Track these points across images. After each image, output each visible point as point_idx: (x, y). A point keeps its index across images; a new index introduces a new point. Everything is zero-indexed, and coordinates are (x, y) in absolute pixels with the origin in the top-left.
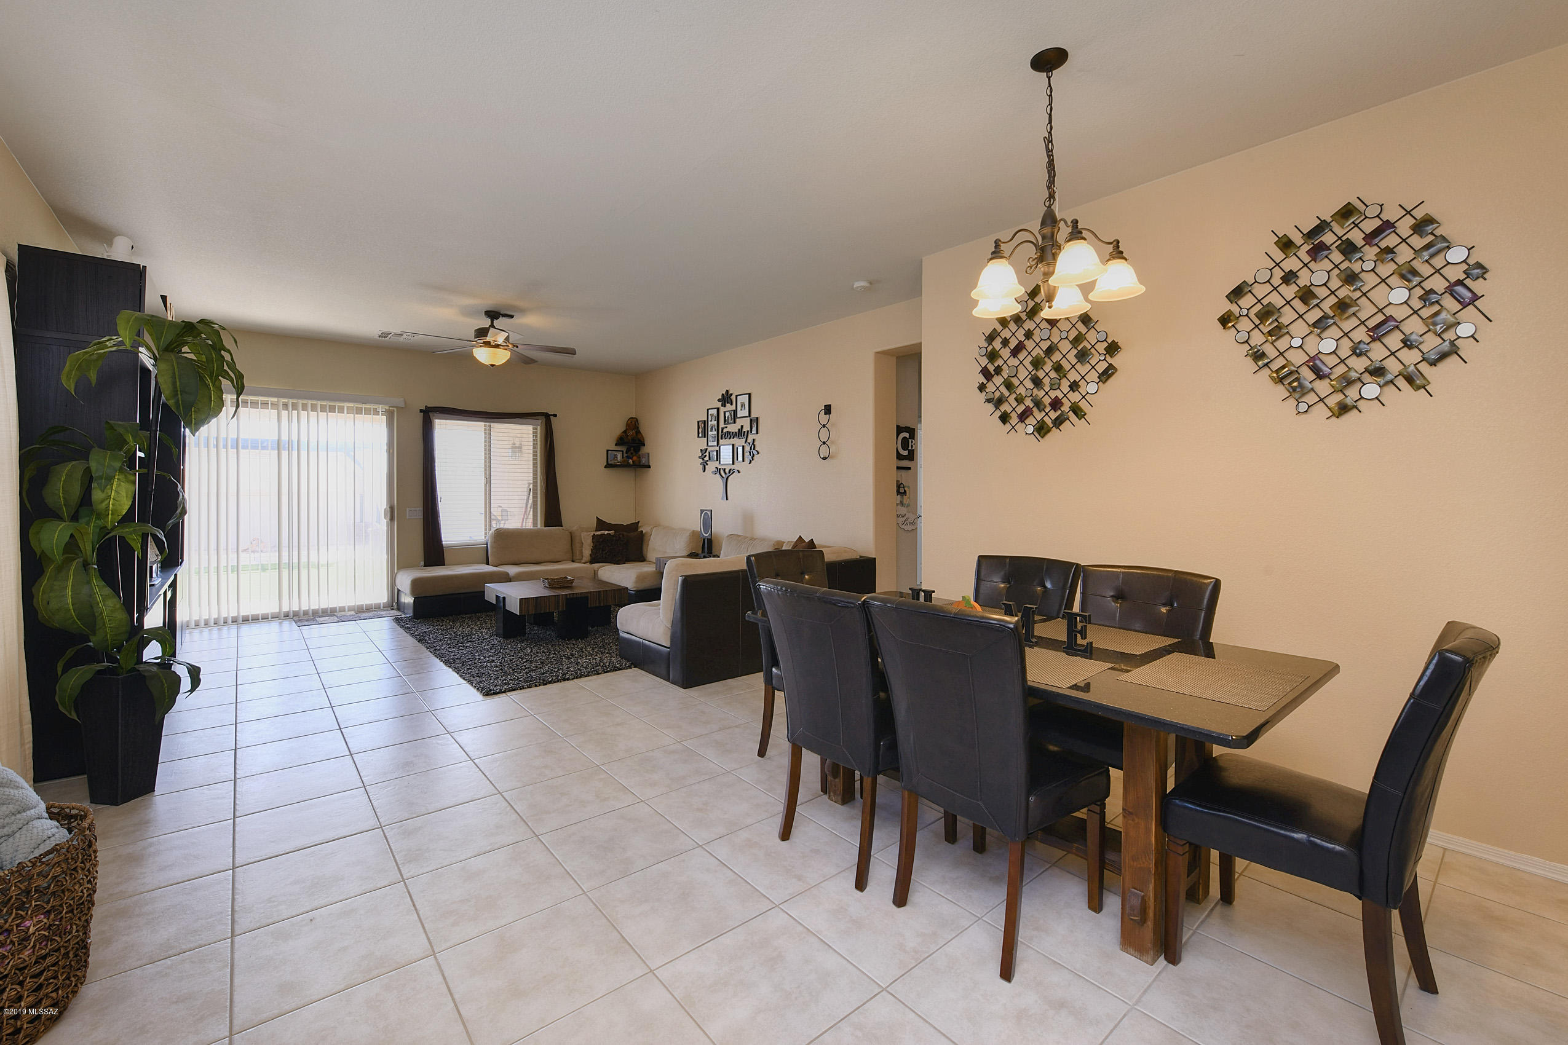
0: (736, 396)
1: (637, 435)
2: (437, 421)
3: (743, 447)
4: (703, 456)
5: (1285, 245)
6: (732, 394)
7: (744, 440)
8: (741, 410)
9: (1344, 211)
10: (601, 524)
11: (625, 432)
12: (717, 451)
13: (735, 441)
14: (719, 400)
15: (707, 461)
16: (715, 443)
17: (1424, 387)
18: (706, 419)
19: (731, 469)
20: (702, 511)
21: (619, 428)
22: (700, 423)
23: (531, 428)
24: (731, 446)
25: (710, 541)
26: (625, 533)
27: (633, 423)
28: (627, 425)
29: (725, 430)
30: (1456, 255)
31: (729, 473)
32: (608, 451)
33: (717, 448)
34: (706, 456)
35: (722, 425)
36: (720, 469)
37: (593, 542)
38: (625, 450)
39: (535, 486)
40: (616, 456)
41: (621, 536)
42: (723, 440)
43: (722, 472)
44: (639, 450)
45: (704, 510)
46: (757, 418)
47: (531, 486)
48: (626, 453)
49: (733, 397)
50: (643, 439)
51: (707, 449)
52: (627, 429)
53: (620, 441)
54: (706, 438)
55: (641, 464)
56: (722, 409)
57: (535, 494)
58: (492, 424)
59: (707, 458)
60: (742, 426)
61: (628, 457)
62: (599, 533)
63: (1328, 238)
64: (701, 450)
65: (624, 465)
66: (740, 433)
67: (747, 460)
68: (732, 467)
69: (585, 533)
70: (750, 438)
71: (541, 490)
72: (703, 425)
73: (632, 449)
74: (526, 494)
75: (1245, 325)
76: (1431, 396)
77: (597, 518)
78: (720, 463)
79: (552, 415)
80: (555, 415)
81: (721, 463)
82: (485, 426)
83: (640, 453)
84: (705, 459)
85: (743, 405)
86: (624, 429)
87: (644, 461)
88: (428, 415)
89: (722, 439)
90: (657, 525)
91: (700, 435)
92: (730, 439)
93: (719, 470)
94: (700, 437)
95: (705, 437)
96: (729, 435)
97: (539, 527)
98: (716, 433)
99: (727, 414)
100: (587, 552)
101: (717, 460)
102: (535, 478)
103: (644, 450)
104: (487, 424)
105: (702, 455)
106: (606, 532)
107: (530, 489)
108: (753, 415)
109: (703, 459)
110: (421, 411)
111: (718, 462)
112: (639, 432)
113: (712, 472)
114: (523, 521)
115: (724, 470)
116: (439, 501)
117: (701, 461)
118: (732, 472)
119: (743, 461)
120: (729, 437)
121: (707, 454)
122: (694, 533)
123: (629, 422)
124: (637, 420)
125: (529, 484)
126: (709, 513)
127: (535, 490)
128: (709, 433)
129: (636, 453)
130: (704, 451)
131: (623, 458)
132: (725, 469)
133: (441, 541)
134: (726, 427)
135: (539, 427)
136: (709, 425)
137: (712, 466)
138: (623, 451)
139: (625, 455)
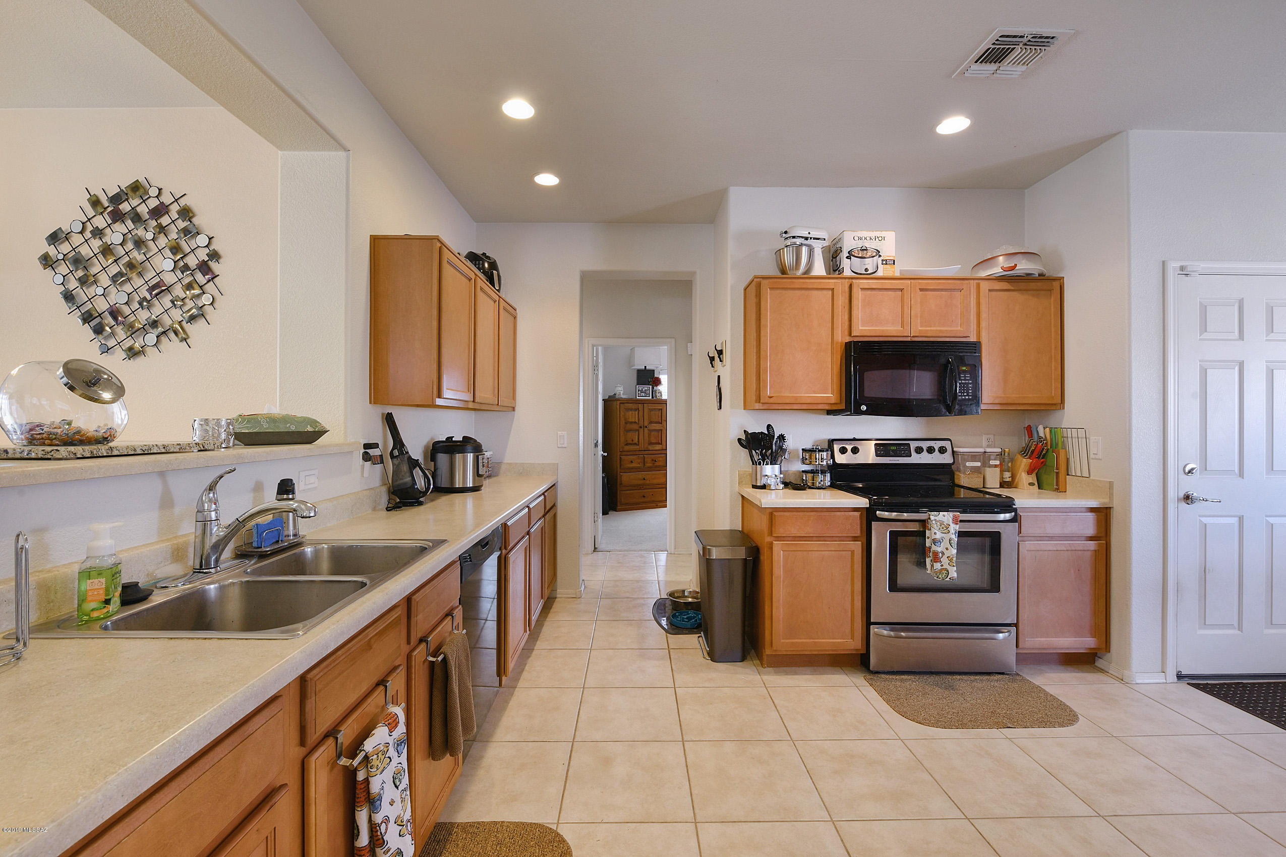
5: (95, 203)
9: (134, 186)
17: (185, 340)
30: (202, 240)
63: (125, 207)
75: (63, 269)
76: (190, 347)
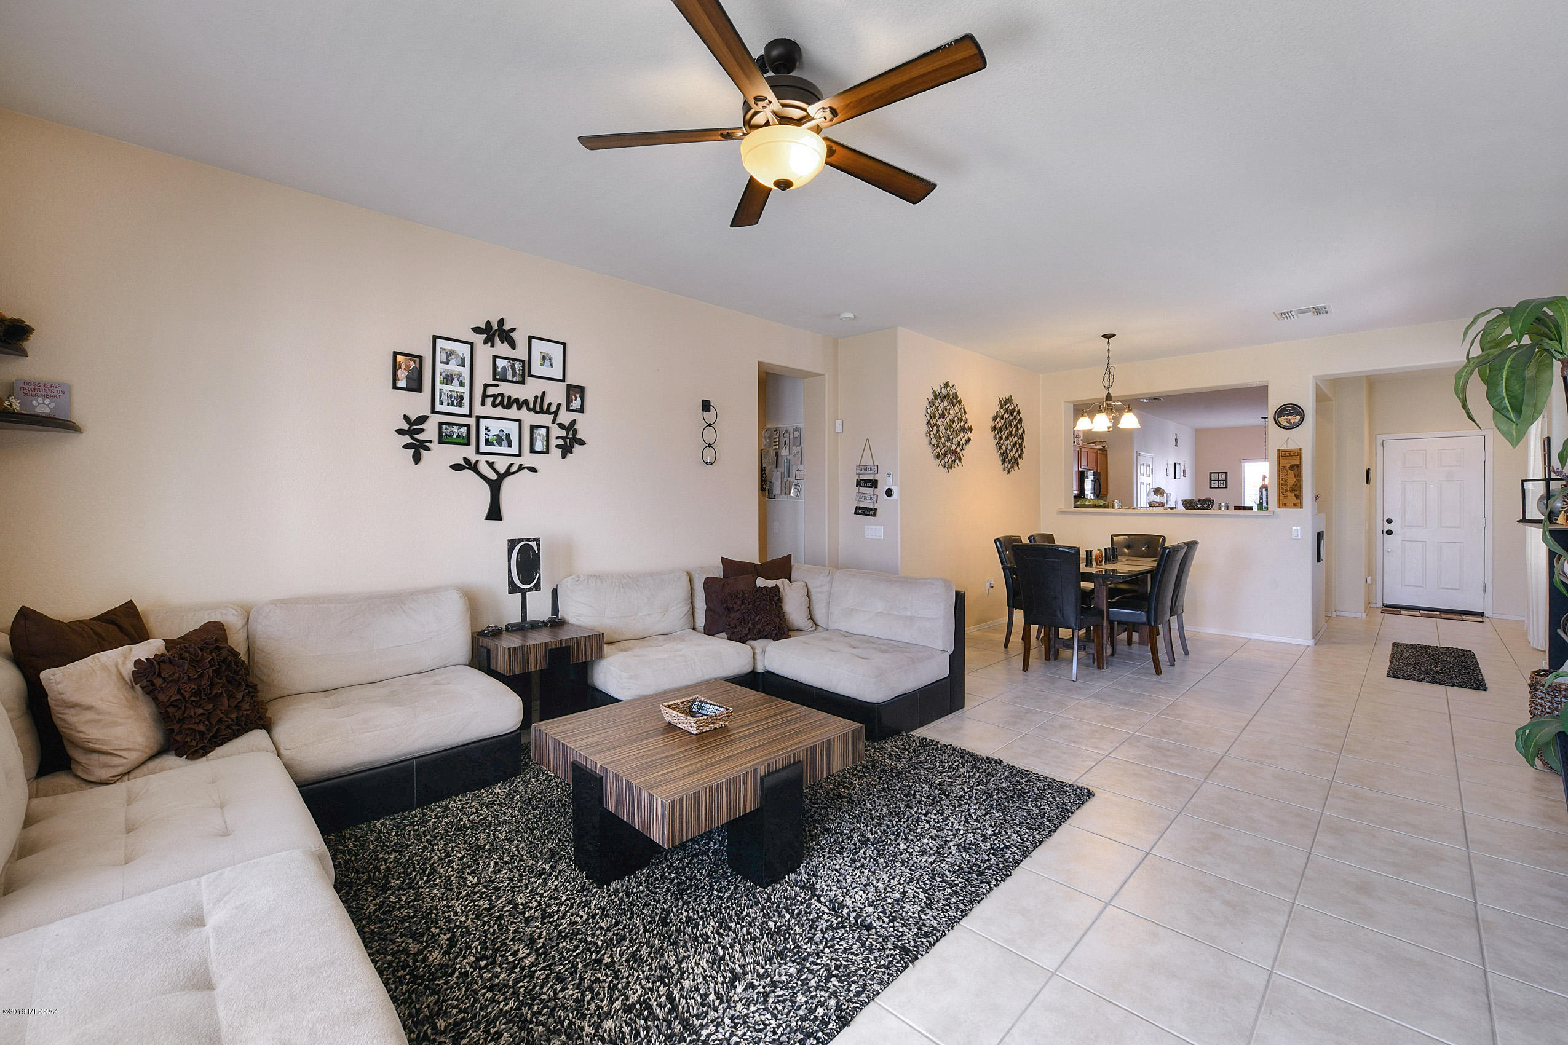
0: (529, 338)
4: (414, 431)
6: (514, 330)
7: (550, 417)
8: (543, 365)
12: (467, 425)
13: (528, 417)
14: (475, 330)
15: (429, 442)
16: (461, 410)
22: (401, 358)
24: (514, 424)
29: (492, 391)
31: (508, 470)
33: (469, 421)
34: (422, 430)
35: (484, 377)
36: (478, 461)
42: (488, 407)
49: (520, 339)
51: (426, 417)
54: (426, 394)
56: (485, 350)
60: (543, 393)
66: (540, 405)
68: (516, 461)
72: (412, 364)
78: (477, 450)
81: (481, 450)
84: (418, 437)
85: (546, 359)
89: (483, 405)
91: (402, 384)
92: (507, 408)
93: (472, 464)
94: (403, 390)
95: (419, 391)
96: (505, 401)
98: (463, 390)
99: (502, 363)
101: (466, 444)
105: (409, 427)
108: (573, 379)
109: (411, 436)
111: (471, 447)
117: (408, 440)
118: (513, 469)
120: (506, 405)
121: (429, 427)
126: (534, 544)
128: (440, 387)
130: (413, 422)
134: (497, 386)
136: (438, 370)
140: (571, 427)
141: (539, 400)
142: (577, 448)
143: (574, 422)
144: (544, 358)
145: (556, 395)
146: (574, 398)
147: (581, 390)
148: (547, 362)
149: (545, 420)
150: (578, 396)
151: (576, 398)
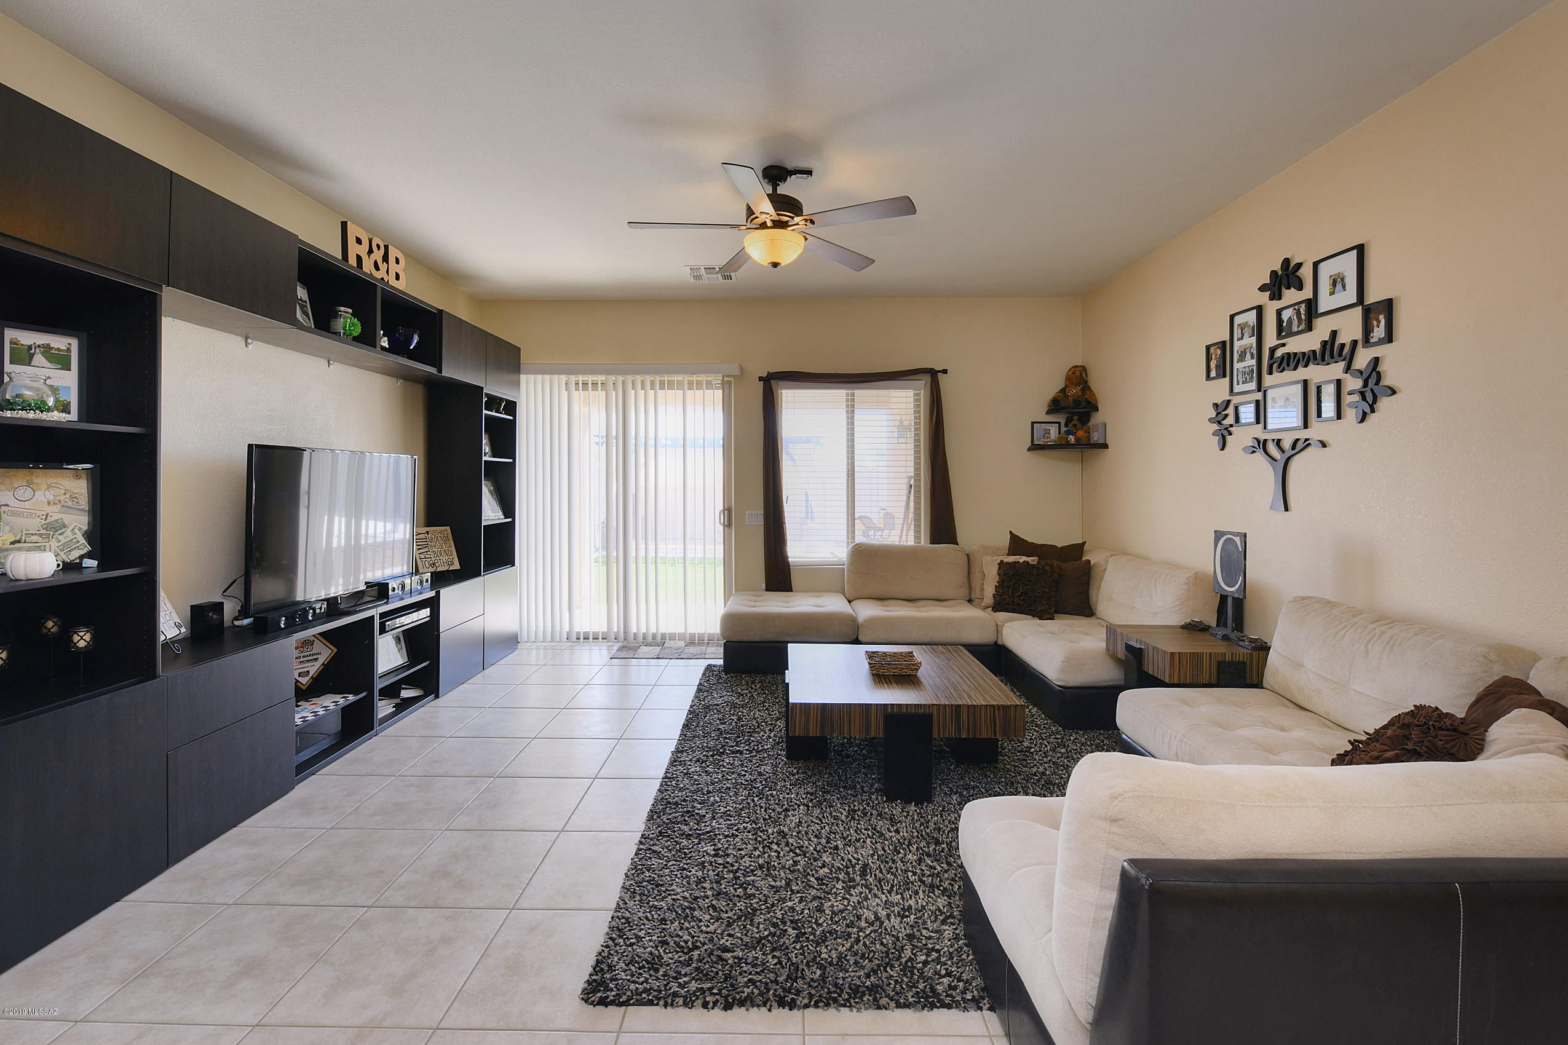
0: (1316, 265)
1: (1083, 394)
2: (784, 391)
3: (1339, 383)
4: (1220, 418)
6: (1299, 265)
7: (1342, 365)
8: (1332, 293)
10: (1017, 544)
11: (1063, 391)
12: (1257, 402)
13: (1315, 373)
14: (1262, 289)
15: (1231, 426)
16: (1253, 386)
18: (1227, 338)
19: (1297, 440)
20: (1218, 534)
21: (1053, 385)
22: (1212, 350)
23: (910, 393)
24: (1299, 388)
25: (1239, 604)
26: (1056, 563)
27: (1078, 373)
28: (1068, 378)
29: (1279, 353)
31: (1293, 448)
32: (1033, 423)
33: (1259, 396)
34: (1226, 415)
35: (1271, 338)
36: (1265, 441)
37: (999, 574)
38: (1063, 422)
39: (918, 480)
40: (1048, 432)
41: (1047, 568)
42: (1276, 374)
43: (1272, 449)
44: (1088, 420)
45: (1222, 534)
46: (1390, 302)
47: (912, 482)
48: (1066, 426)
49: (1306, 273)
50: (1096, 399)
51: (1229, 402)
52: (1066, 386)
53: (1056, 406)
54: (1228, 378)
55: (1091, 442)
56: (1271, 308)
57: (917, 492)
58: (856, 392)
59: (1230, 420)
60: (1334, 334)
61: (1068, 433)
62: (1011, 559)
64: (1216, 405)
65: (1061, 445)
66: (1330, 351)
67: (1350, 414)
68: (1303, 434)
69: (989, 558)
70: (1363, 358)
71: (925, 487)
72: (1219, 352)
73: (1076, 418)
74: (905, 492)
77: (1010, 532)
78: (1265, 428)
79: (939, 371)
80: (945, 372)
81: (1269, 427)
82: (847, 395)
83: (1090, 424)
84: (1224, 422)
85: (1337, 282)
86: (1063, 386)
87: (1096, 437)
88: (771, 383)
89: (1270, 373)
90: (1120, 551)
91: (1213, 374)
92: (1295, 369)
93: (1263, 445)
94: (1213, 378)
95: (1224, 376)
96: (1292, 361)
97: (922, 543)
98: (1254, 362)
99: (1286, 315)
100: (990, 591)
101: (1258, 422)
102: (917, 469)
103: (1097, 419)
104: (850, 392)
105: (1218, 414)
106: (1023, 559)
107: (911, 486)
108: (1373, 296)
109: (1219, 423)
110: (761, 379)
111: (1261, 425)
112: (1089, 389)
113: (1244, 449)
114: (902, 533)
115: (1278, 443)
116: (784, 502)
117: (1216, 427)
118: (1300, 446)
119: (1339, 416)
120: (1292, 365)
121: (1230, 411)
122: (1198, 578)
123: (1071, 372)
124: (1084, 369)
125: (910, 478)
126: (1237, 540)
127: (918, 486)
128: (1236, 366)
129: (1083, 425)
130: (1221, 409)
131: (1059, 434)
132: (1279, 441)
133: (787, 557)
134: (1284, 345)
135: (922, 391)
136: (1236, 349)
137: (1242, 437)
138: (1059, 423)
139: (1063, 429)
140: (1374, 371)
141: (1328, 347)
142: (1384, 403)
143: (1376, 360)
144: (1334, 283)
145: (1350, 327)
146: (1375, 323)
147: (1388, 306)
148: (1339, 286)
149: (1336, 370)
150: (1381, 317)
151: (1379, 322)
